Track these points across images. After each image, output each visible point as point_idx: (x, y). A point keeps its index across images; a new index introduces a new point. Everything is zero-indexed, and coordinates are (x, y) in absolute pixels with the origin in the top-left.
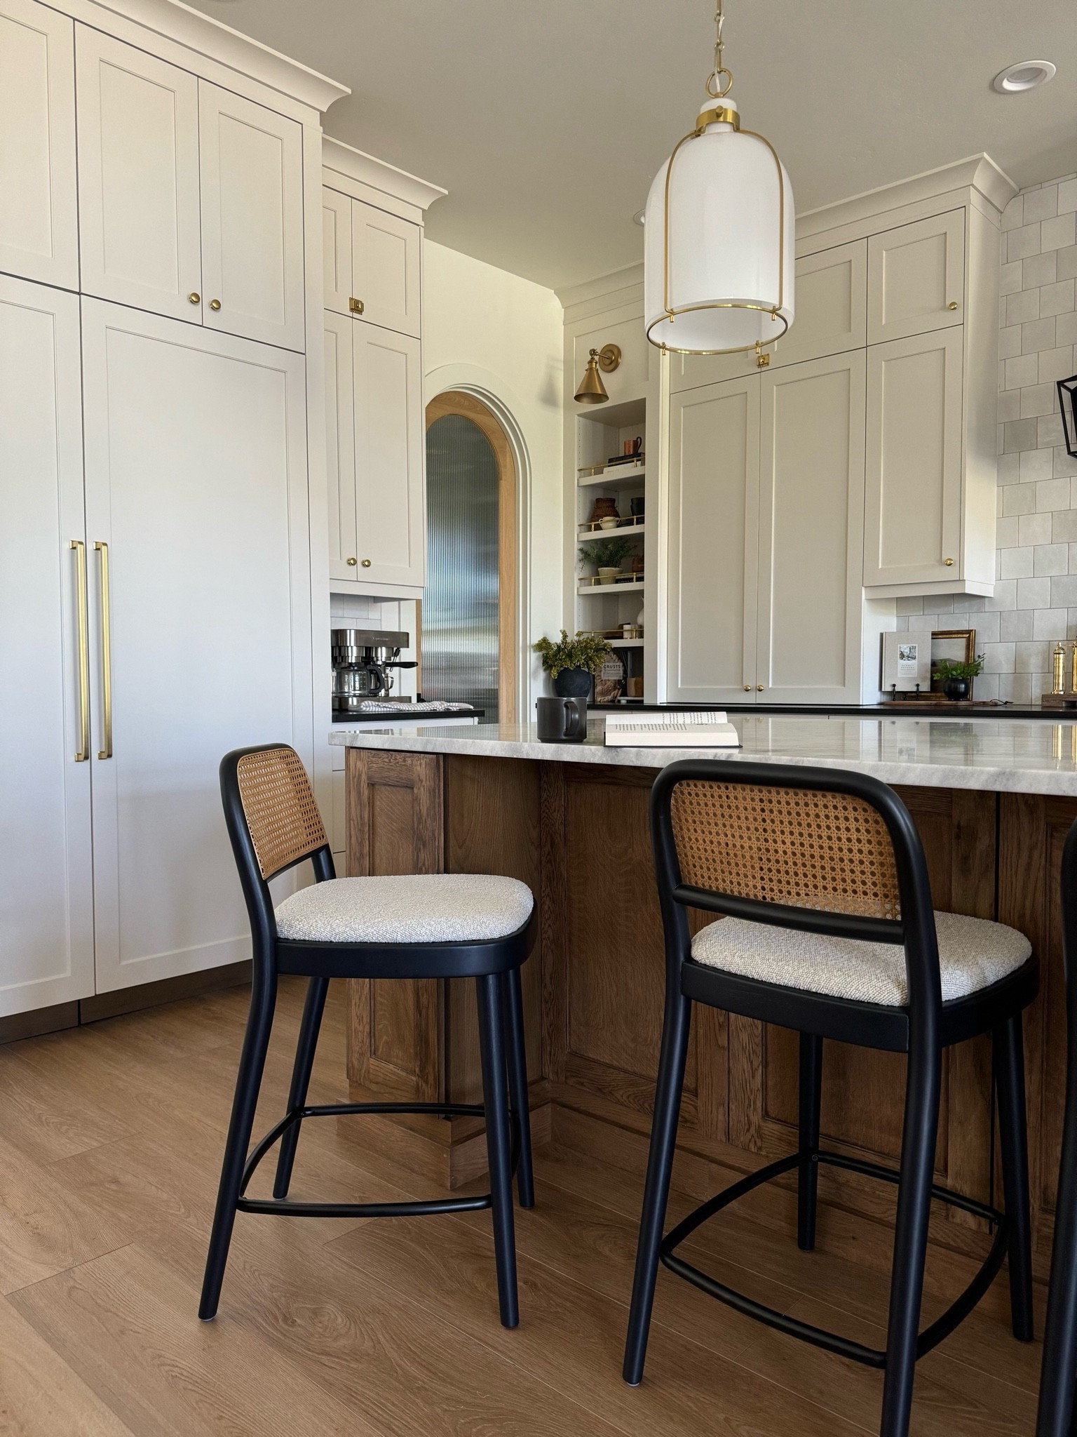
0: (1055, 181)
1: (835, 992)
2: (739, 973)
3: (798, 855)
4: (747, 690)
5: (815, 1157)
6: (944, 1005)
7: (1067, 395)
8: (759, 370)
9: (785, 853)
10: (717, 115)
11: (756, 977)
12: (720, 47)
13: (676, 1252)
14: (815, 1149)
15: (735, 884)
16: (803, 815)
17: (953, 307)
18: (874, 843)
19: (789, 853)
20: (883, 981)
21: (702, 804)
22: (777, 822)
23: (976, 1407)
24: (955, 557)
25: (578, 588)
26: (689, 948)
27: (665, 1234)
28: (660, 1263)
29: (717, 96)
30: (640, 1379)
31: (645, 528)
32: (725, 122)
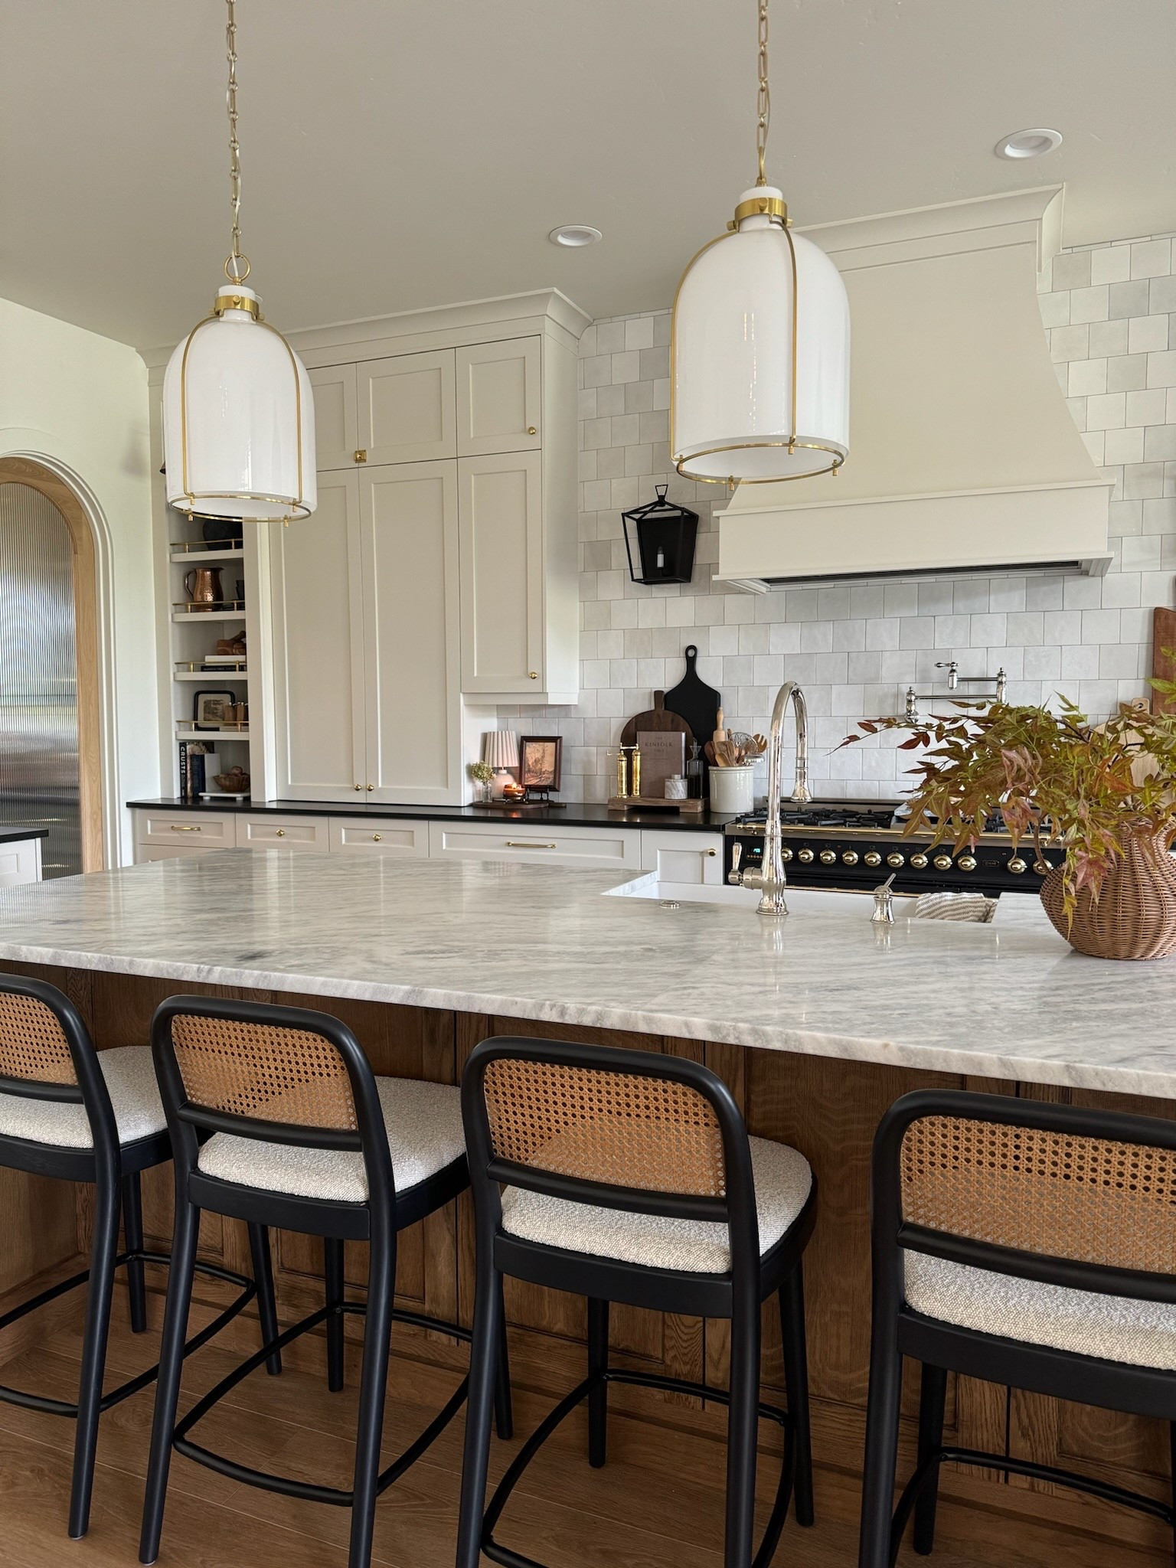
0: (622, 318)
1: (312, 1195)
2: (236, 1181)
3: (281, 1078)
4: (358, 790)
5: (338, 1310)
6: (397, 1196)
7: (631, 525)
8: (357, 465)
9: (271, 1076)
10: (234, 303)
11: (250, 1185)
12: (236, 231)
13: (187, 1436)
14: (340, 1301)
15: (232, 1102)
16: (283, 1045)
17: (531, 431)
18: (338, 1068)
19: (274, 1077)
20: (352, 1180)
21: (200, 1033)
22: (263, 1050)
23: (422, 1500)
24: (538, 671)
25: (174, 674)
26: (196, 1162)
27: (177, 1422)
28: (173, 1449)
29: (234, 283)
30: (155, 1557)
31: (246, 615)
32: (242, 309)
